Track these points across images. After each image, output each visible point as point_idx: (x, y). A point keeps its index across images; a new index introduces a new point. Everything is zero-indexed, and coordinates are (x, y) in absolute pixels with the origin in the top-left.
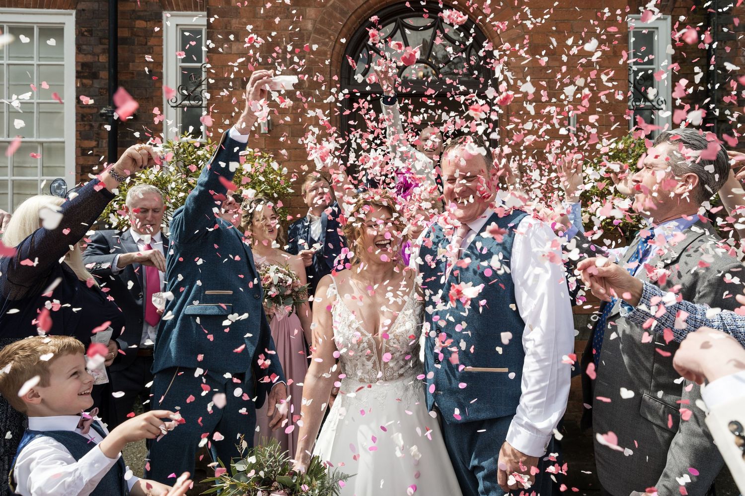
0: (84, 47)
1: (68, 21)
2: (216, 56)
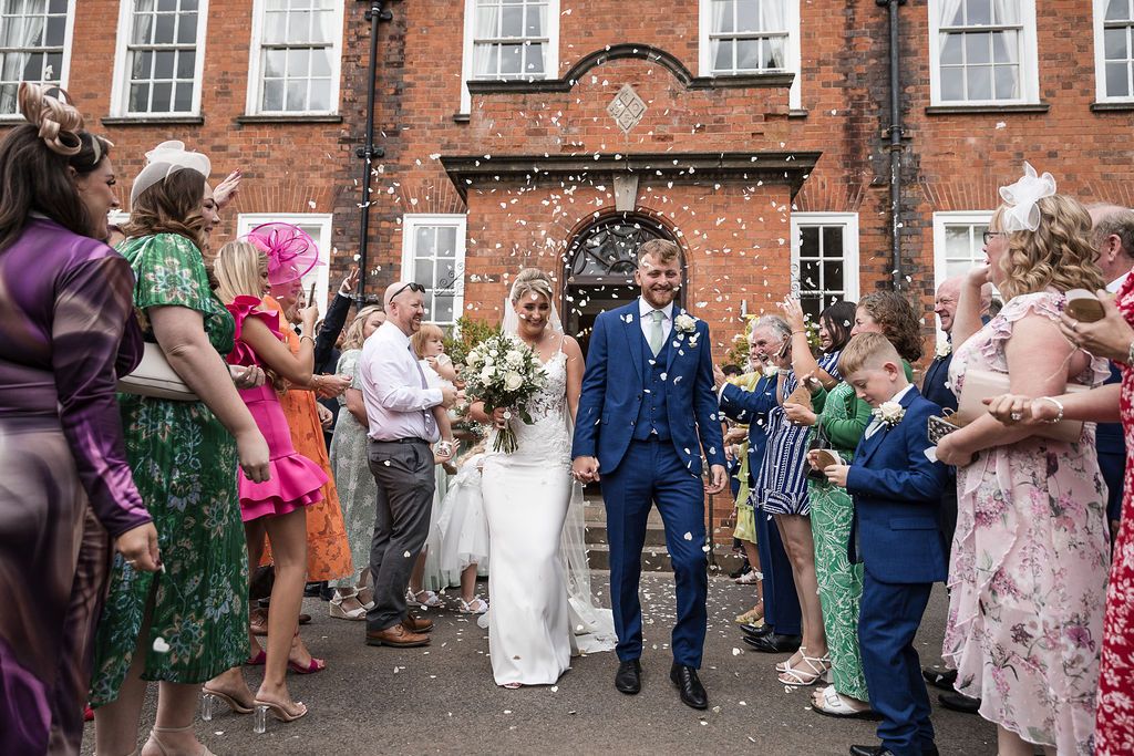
0: (337, 244)
1: (325, 222)
2: (471, 258)
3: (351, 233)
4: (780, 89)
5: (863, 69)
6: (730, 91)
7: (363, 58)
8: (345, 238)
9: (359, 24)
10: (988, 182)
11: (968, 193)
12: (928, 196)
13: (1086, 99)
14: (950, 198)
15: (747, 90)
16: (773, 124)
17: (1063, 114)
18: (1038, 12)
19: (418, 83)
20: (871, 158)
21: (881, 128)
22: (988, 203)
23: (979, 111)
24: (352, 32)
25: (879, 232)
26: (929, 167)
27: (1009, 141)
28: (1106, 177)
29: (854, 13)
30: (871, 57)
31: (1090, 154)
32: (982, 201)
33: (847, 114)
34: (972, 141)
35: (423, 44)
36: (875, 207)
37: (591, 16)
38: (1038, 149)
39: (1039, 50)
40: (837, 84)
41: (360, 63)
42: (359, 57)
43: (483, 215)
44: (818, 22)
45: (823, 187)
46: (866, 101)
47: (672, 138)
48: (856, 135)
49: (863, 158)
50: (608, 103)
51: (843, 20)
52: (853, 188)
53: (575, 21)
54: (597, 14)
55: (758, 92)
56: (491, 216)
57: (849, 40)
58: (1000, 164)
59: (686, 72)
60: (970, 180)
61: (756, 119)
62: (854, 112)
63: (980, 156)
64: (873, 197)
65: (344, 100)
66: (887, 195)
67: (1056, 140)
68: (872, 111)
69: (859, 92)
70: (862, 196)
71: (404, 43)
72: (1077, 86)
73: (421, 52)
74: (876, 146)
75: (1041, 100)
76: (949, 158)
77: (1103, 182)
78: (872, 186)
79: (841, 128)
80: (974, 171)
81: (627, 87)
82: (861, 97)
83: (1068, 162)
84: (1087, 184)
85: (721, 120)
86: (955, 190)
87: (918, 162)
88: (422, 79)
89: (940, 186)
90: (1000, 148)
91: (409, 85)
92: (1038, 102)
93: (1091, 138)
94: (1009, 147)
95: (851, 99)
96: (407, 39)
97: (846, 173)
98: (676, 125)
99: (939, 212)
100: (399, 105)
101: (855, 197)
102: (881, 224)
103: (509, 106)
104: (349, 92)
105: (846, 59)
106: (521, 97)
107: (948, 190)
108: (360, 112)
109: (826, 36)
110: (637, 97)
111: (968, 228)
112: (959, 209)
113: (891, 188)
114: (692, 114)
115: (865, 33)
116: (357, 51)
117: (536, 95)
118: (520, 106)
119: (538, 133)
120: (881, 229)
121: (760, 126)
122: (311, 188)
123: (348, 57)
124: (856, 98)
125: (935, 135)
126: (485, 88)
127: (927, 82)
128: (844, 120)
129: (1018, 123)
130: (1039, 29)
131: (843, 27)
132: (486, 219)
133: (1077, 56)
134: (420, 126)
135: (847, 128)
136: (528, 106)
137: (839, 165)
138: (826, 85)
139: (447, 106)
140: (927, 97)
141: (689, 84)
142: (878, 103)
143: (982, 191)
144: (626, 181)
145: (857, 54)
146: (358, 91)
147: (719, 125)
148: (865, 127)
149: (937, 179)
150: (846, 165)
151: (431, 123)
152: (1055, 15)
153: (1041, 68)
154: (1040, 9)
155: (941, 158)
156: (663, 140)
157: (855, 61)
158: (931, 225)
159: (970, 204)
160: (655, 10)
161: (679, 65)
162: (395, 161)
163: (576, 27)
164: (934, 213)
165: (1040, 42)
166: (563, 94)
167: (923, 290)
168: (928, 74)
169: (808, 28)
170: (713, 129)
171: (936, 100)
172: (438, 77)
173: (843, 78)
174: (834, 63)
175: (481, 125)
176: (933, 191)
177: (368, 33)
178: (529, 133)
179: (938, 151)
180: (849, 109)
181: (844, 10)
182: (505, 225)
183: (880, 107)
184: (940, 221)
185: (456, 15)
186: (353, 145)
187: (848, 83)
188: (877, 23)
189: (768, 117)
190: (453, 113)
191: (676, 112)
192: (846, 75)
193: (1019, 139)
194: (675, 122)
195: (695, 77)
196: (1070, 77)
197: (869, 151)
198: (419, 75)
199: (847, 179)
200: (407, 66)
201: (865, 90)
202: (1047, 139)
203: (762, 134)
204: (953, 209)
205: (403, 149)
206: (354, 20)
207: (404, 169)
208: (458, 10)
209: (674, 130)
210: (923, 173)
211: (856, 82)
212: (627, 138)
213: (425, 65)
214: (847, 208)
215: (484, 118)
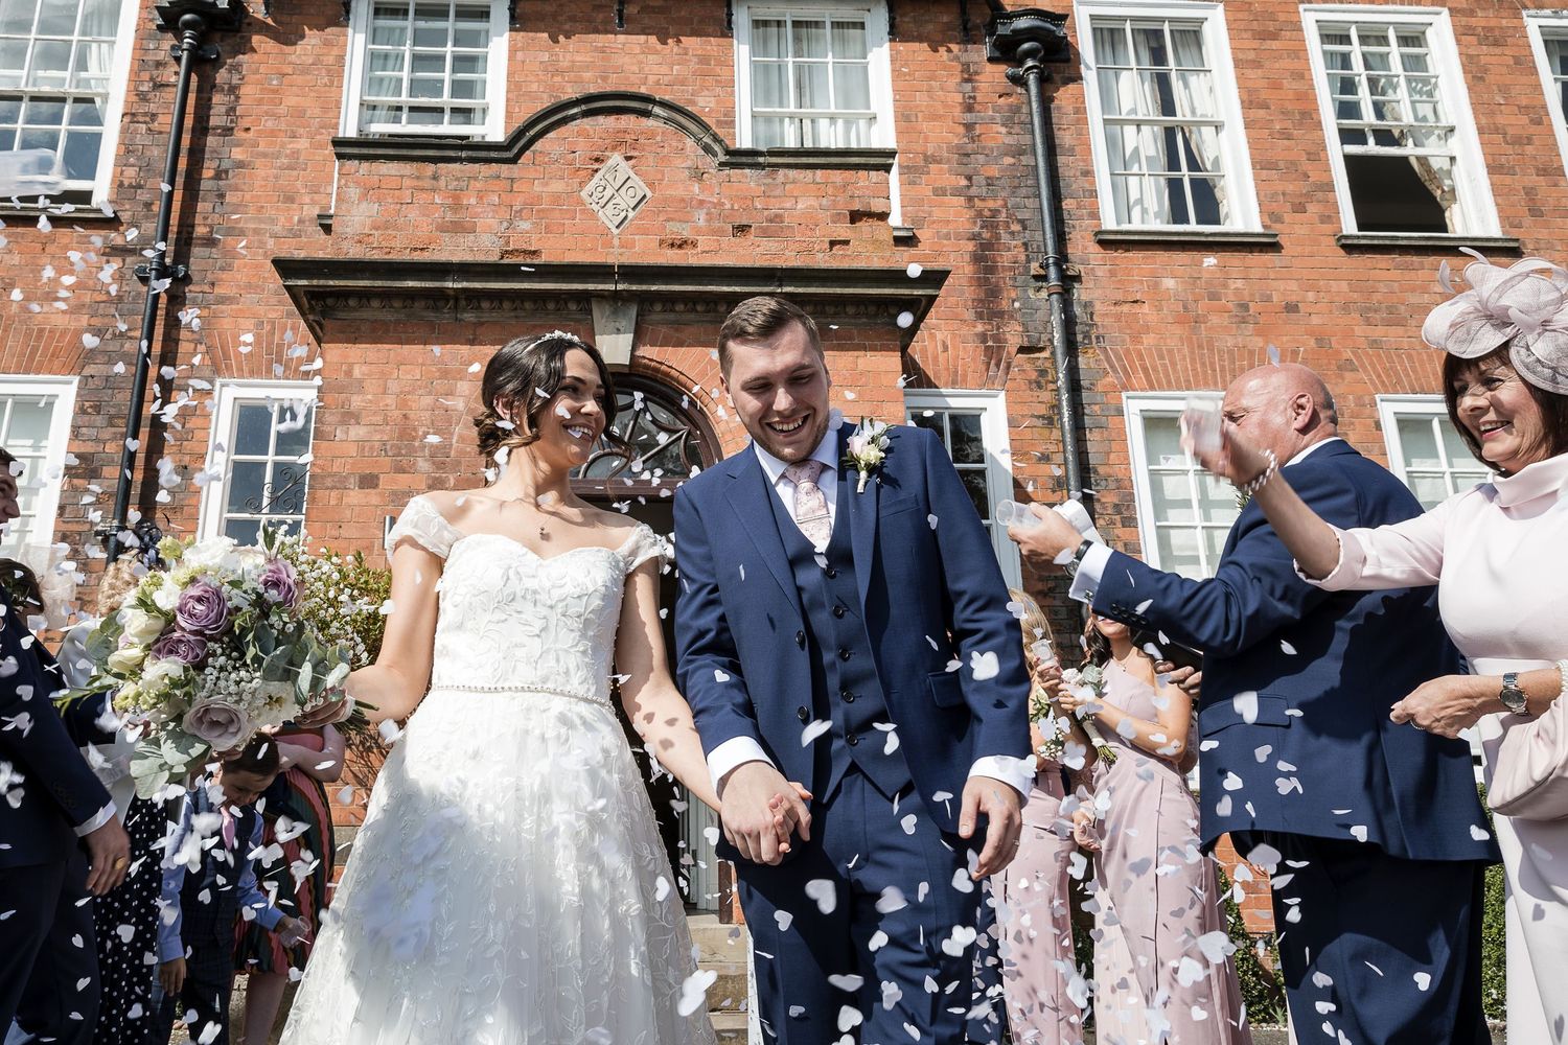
0: (84, 430)
1: (65, 394)
2: (325, 444)
3: (113, 411)
4: (873, 173)
5: (994, 171)
6: (792, 173)
7: (161, 118)
8: (99, 420)
9: (159, 64)
10: (1200, 347)
11: (1173, 364)
12: (1112, 367)
13: (1328, 228)
14: (1145, 370)
15: (819, 172)
16: (864, 226)
17: (1299, 249)
18: (1242, 102)
19: (258, 162)
20: (1017, 305)
21: (1028, 261)
22: (1205, 378)
23: (1175, 238)
24: (145, 76)
25: (1040, 423)
26: (1108, 321)
27: (1225, 286)
28: (1375, 344)
29: (974, 89)
30: (1006, 155)
31: (1346, 307)
32: (1196, 376)
33: (974, 237)
34: (1169, 283)
35: (272, 102)
36: (1030, 383)
37: (558, 72)
38: (1269, 299)
39: (1251, 155)
40: (957, 192)
41: (155, 126)
42: (154, 116)
43: (351, 365)
44: (921, 99)
45: (946, 349)
46: (1003, 217)
47: (694, 244)
48: (991, 270)
49: (1005, 305)
50: (582, 184)
51: (959, 98)
52: (993, 352)
53: (532, 78)
54: (571, 69)
55: (837, 176)
56: (365, 368)
57: (969, 127)
58: (1214, 319)
59: (716, 139)
60: (1172, 343)
61: (837, 218)
62: (986, 235)
63: (1185, 307)
64: (1027, 367)
65: (121, 185)
66: (1048, 364)
67: (1293, 285)
68: (1012, 233)
69: (991, 204)
70: (1008, 367)
71: (238, 98)
72: (1312, 208)
73: (267, 113)
74: (1025, 287)
75: (1264, 227)
76: (1136, 308)
77: (1370, 351)
78: (1022, 350)
79: (967, 257)
80: (1178, 330)
81: (616, 158)
82: (995, 213)
83: (1315, 320)
84: (1349, 354)
85: (777, 219)
86: (1151, 356)
87: (1092, 314)
88: (265, 155)
89: (1127, 352)
90: (1214, 297)
91: (241, 165)
92: (1259, 229)
93: (1344, 285)
94: (1226, 294)
95: (980, 214)
96: (243, 91)
97: (980, 328)
98: (702, 223)
99: (1131, 393)
100: (222, 196)
101: (998, 365)
102: (1043, 410)
103: (407, 182)
104: (131, 172)
105: (968, 155)
106: (430, 168)
107: (1141, 358)
108: (148, 205)
109: (934, 120)
110: (632, 175)
111: (1175, 420)
112: (1161, 388)
113: (1053, 353)
114: (728, 206)
115: (993, 118)
116: (152, 108)
117: (457, 166)
118: (428, 183)
119: (457, 228)
120: (1043, 417)
121: (843, 230)
122: (41, 331)
123: (133, 115)
124: (986, 213)
125: (1112, 274)
126: (365, 151)
127: (1093, 194)
128: (970, 246)
129: (1235, 259)
130: (1248, 125)
131: (959, 109)
132: (357, 372)
133: (1306, 166)
134: (256, 232)
135: (977, 258)
136: (442, 183)
137: (970, 315)
138: (940, 192)
139: (307, 199)
140: (1095, 215)
141: (723, 158)
142: (1022, 222)
143: (1193, 360)
144: (615, 312)
145: (984, 148)
146: (147, 168)
147: (775, 226)
148: (1005, 259)
149: (1124, 341)
150: (980, 316)
151: (277, 229)
152: (1268, 108)
153: (1259, 182)
154: (1245, 98)
155: (1126, 308)
156: (680, 246)
157: (981, 158)
158: (1120, 412)
159: (1178, 380)
160: (664, 69)
161: (706, 127)
162: (206, 288)
163: (534, 87)
164: (1124, 395)
165: (1253, 145)
166: (505, 167)
167: (1118, 517)
168: (1093, 183)
169: (904, 107)
170: (765, 233)
171: (1109, 222)
172: (295, 154)
173: (964, 182)
174: (948, 161)
175: (354, 211)
176: (1120, 359)
177: (173, 79)
178: (442, 229)
179: (1120, 297)
180: (977, 229)
181: (960, 84)
182: (393, 386)
183: (1025, 228)
184: (1134, 407)
185: (331, 60)
186: (129, 260)
187: (974, 191)
188: (1010, 106)
189: (855, 217)
190: (316, 211)
191: (701, 202)
192: (969, 178)
193: (1239, 284)
194: (700, 218)
195: (732, 148)
196: (1301, 195)
197: (1013, 295)
198: (260, 149)
199: (983, 338)
200: (239, 134)
201: (1000, 202)
202: (1281, 285)
203: (847, 242)
204: (1152, 388)
205: (222, 269)
206: (150, 57)
207: (222, 303)
208: (335, 51)
209: (699, 232)
210: (1101, 331)
211: (984, 189)
212: (616, 242)
213: (273, 133)
214: (987, 382)
215: (360, 200)
